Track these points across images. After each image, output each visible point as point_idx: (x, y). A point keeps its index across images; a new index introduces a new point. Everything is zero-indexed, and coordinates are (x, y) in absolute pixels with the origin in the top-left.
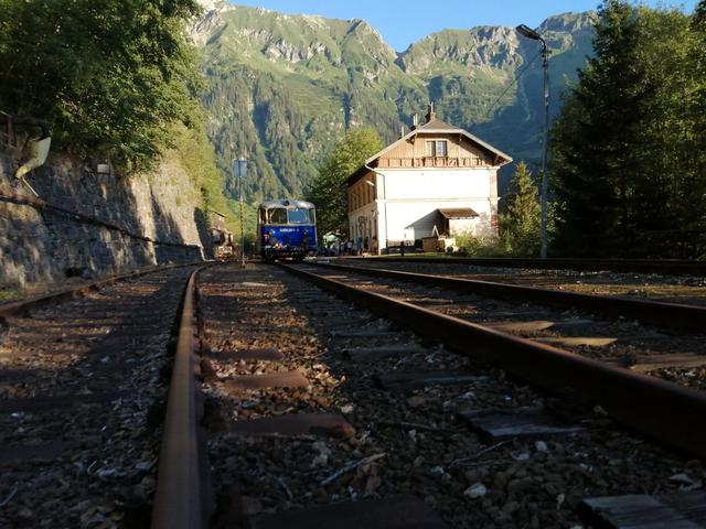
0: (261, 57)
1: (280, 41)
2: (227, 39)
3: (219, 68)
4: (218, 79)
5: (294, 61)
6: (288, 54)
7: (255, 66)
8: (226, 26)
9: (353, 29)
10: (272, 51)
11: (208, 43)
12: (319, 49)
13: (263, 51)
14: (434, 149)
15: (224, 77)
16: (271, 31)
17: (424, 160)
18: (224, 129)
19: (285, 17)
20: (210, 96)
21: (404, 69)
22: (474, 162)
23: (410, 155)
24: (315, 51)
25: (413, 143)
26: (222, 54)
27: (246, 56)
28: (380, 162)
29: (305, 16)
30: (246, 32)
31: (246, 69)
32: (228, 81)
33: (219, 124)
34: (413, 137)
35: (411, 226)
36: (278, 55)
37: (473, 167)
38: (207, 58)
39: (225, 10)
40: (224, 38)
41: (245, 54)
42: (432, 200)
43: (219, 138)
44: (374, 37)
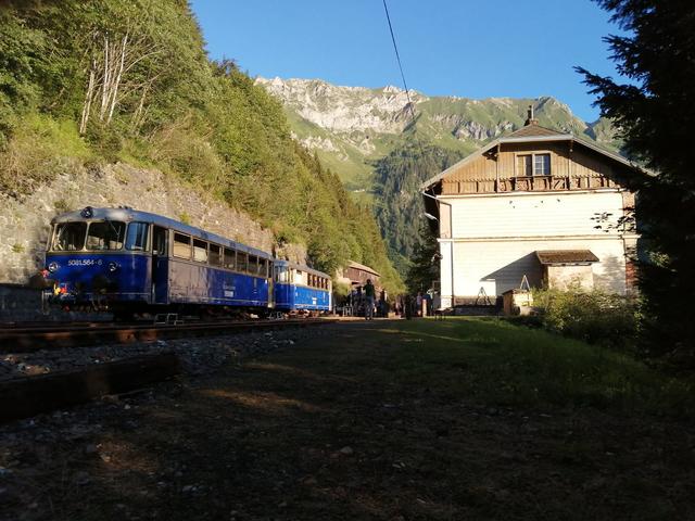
0: (452, 138)
1: (470, 123)
2: (421, 126)
3: (412, 150)
4: (411, 160)
5: (482, 139)
6: (477, 134)
7: (445, 146)
8: (420, 115)
9: (540, 106)
10: (462, 132)
11: (405, 130)
12: (507, 127)
13: (454, 133)
14: (529, 166)
15: (416, 157)
16: (461, 115)
17: (513, 182)
18: (414, 202)
19: (475, 102)
20: (403, 174)
21: (594, 138)
22: (595, 183)
23: (491, 175)
24: (503, 128)
25: (496, 159)
26: (416, 139)
27: (437, 139)
28: (445, 187)
29: (494, 99)
30: (439, 118)
31: (436, 149)
32: (420, 160)
33: (410, 198)
34: (494, 150)
35: (490, 276)
36: (467, 135)
37: (593, 190)
38: (403, 142)
39: (420, 101)
40: (419, 125)
41: (437, 137)
42: (525, 239)
43: (409, 210)
44: (562, 112)
